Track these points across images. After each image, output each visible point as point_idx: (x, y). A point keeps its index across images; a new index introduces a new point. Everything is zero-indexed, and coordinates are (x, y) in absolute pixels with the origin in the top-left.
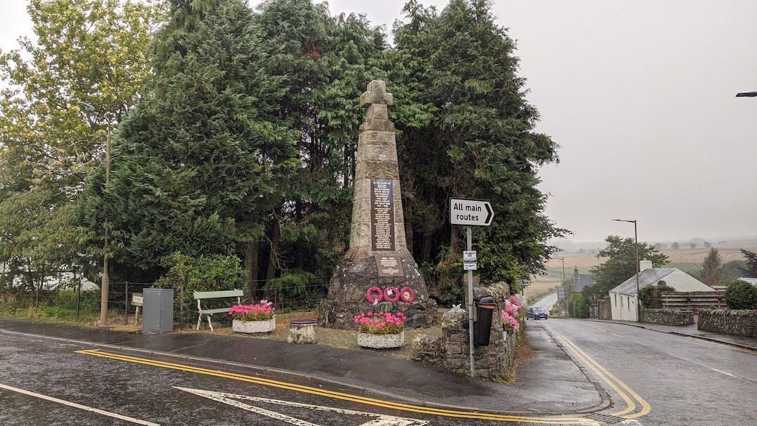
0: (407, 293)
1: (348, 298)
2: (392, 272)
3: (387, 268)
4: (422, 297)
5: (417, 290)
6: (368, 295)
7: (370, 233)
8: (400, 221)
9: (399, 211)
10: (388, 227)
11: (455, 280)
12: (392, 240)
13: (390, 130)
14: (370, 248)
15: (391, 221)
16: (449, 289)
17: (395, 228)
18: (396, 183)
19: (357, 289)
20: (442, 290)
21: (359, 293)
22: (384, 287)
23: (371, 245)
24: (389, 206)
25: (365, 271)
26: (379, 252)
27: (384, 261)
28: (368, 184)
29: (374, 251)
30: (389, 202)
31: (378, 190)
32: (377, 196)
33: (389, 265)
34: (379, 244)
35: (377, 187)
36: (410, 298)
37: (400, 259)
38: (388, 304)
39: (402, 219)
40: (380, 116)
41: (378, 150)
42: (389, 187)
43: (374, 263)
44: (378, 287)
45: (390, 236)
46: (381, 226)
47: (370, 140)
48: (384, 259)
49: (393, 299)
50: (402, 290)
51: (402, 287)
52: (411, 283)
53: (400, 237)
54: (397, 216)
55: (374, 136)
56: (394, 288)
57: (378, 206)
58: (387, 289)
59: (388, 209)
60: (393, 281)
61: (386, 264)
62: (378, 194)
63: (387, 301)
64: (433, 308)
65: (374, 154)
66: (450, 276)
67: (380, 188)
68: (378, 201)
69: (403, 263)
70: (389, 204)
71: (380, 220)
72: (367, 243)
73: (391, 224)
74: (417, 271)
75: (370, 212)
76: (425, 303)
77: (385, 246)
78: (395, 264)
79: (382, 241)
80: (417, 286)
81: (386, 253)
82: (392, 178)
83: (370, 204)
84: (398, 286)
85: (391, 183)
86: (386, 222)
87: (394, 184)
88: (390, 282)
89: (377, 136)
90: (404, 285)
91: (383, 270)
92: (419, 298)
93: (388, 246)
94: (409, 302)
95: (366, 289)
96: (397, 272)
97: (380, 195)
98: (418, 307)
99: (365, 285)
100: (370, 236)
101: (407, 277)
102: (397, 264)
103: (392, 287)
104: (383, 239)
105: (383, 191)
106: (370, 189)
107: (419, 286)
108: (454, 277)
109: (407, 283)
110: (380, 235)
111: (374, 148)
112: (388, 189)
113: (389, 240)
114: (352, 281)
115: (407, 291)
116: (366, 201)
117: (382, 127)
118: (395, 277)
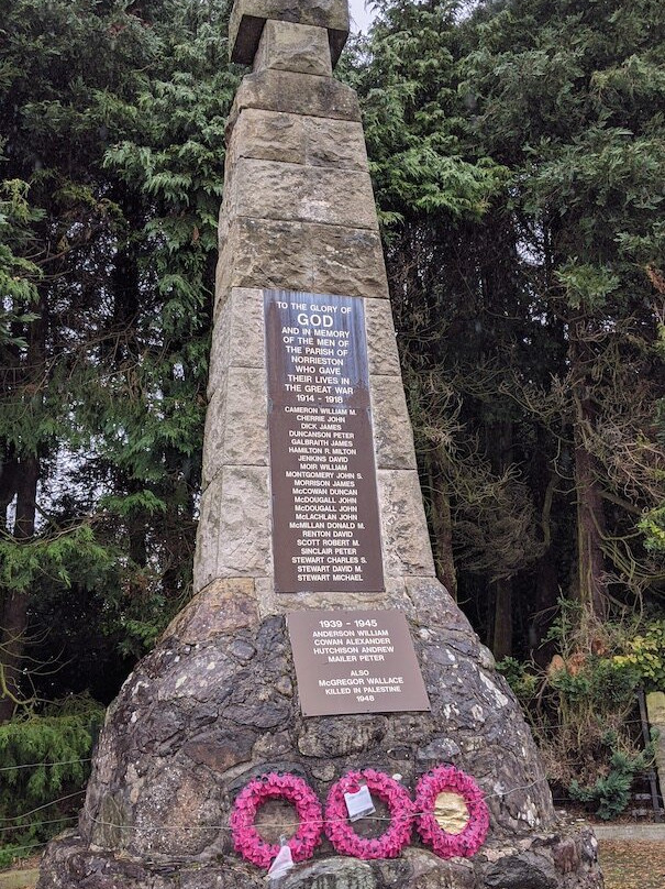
0: (450, 801)
1: (141, 836)
2: (368, 692)
3: (343, 670)
4: (530, 816)
5: (500, 777)
6: (237, 819)
7: (263, 514)
8: (397, 463)
9: (393, 420)
10: (347, 485)
11: (618, 718)
12: (369, 542)
13: (343, 115)
14: (269, 582)
15: (361, 463)
16: (602, 751)
17: (381, 490)
18: (376, 312)
19: (186, 792)
21: (196, 808)
22: (329, 772)
23: (270, 568)
24: (348, 401)
25: (230, 695)
26: (307, 598)
27: (329, 639)
28: (253, 308)
29: (285, 596)
30: (346, 386)
31: (301, 334)
32: (295, 359)
33: (354, 658)
34: (309, 560)
35: (292, 323)
36: (469, 827)
37: (406, 626)
38: (350, 877)
39: (409, 457)
40: (299, 57)
41: (295, 179)
42: (345, 324)
43: (281, 647)
44: (294, 772)
45: (361, 526)
46: (318, 483)
47: (261, 143)
48: (330, 629)
49: (375, 843)
50: (424, 786)
51: (423, 768)
52: (471, 748)
53: (406, 528)
54: (387, 441)
55: (275, 128)
56: (383, 775)
57: (301, 398)
58: (346, 782)
59: (345, 412)
60: (378, 737)
61: (340, 650)
62: (298, 350)
63: (344, 854)
64: (586, 868)
65: (278, 194)
66: (599, 704)
67: (306, 327)
68: (299, 378)
69: (421, 646)
70: (350, 391)
71: (311, 458)
72: (250, 558)
73: (359, 476)
74: (490, 685)
75: (263, 423)
76: (547, 852)
77: (339, 569)
78: (383, 649)
79: (322, 547)
80: (500, 757)
81: (344, 603)
82: (355, 288)
83: (265, 389)
84: (401, 763)
85: (355, 309)
86: (339, 468)
87: (367, 315)
88: (358, 744)
89: (289, 132)
90: (433, 756)
91: (322, 683)
92: (514, 823)
93: (348, 567)
94: (465, 852)
95: (232, 786)
96: (397, 689)
97: (309, 355)
98: (513, 876)
99: (229, 768)
100: (268, 526)
101: (447, 711)
102: (391, 649)
103: (370, 773)
104: (325, 542)
105: (320, 337)
106: (263, 328)
107: (506, 757)
108: (613, 707)
109: (449, 745)
110: (315, 522)
111: (277, 173)
112: (341, 334)
113: (355, 543)
114: (165, 747)
115: (449, 788)
116: (246, 375)
117: (310, 101)
118: (388, 715)
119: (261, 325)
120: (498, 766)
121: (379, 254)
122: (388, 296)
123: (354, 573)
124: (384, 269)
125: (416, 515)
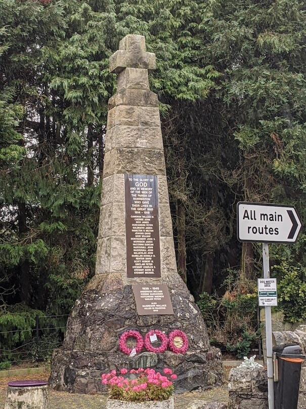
0: (178, 339)
1: (93, 347)
2: (156, 308)
3: (149, 302)
4: (201, 345)
5: (193, 333)
6: (122, 341)
7: (124, 252)
8: (167, 234)
9: (166, 219)
10: (150, 245)
11: (248, 319)
12: (156, 261)
13: (152, 105)
14: (126, 274)
15: (155, 235)
16: (240, 331)
17: (161, 244)
18: (162, 180)
19: (106, 335)
20: (229, 333)
21: (109, 339)
22: (145, 330)
23: (126, 270)
24: (152, 213)
25: (118, 308)
26: (137, 279)
27: (145, 293)
28: (121, 181)
29: (130, 278)
30: (151, 208)
31: (136, 190)
32: (134, 199)
33: (152, 299)
34: (138, 267)
35: (134, 186)
36: (183, 346)
37: (168, 289)
38: (151, 356)
39: (170, 232)
40: (138, 84)
41: (136, 132)
42: (151, 185)
43: (131, 295)
44: (136, 330)
45: (154, 256)
46: (141, 242)
47: (124, 119)
48: (145, 290)
49: (157, 349)
50: (171, 335)
51: (171, 330)
52: (185, 325)
53: (169, 257)
54: (164, 227)
55: (129, 113)
56: (160, 332)
57: (136, 212)
58: (150, 333)
59: (150, 217)
60: (159, 321)
61: (148, 297)
62: (135, 195)
63: (149, 351)
64: (216, 360)
65: (129, 138)
66: (241, 313)
67: (138, 187)
68: (136, 206)
69: (172, 295)
70: (152, 209)
71: (139, 233)
72: (120, 267)
73: (154, 239)
74: (192, 307)
75: (124, 222)
76: (204, 354)
77: (147, 270)
78: (161, 296)
79: (142, 263)
80: (193, 328)
81: (148, 281)
82: (155, 172)
83: (125, 210)
84: (165, 328)
85: (154, 179)
86: (148, 236)
87: (158, 182)
88: (153, 323)
89: (134, 114)
90: (174, 327)
91: (143, 306)
92: (196, 347)
93: (150, 270)
94: (181, 352)
95: (119, 333)
96: (165, 308)
97: (139, 197)
98: (194, 359)
99: (118, 328)
100: (125, 256)
101: (179, 315)
102: (163, 296)
103: (157, 331)
104: (143, 261)
105: (143, 191)
106: (124, 188)
107: (195, 328)
108: (246, 315)
109: (179, 324)
110: (140, 255)
111: (129, 130)
112: (150, 189)
113: (152, 261)
114: (99, 323)
115: (178, 336)
116: (119, 205)
117: (141, 100)
118: (162, 315)
119: (124, 187)
120: (192, 331)
121: (163, 159)
122: (166, 174)
123: (151, 271)
124: (165, 164)
125: (172, 252)
